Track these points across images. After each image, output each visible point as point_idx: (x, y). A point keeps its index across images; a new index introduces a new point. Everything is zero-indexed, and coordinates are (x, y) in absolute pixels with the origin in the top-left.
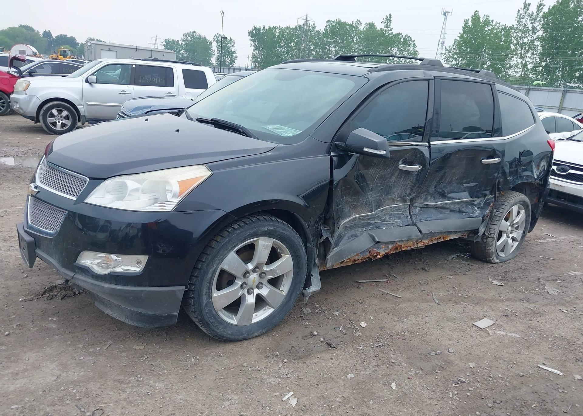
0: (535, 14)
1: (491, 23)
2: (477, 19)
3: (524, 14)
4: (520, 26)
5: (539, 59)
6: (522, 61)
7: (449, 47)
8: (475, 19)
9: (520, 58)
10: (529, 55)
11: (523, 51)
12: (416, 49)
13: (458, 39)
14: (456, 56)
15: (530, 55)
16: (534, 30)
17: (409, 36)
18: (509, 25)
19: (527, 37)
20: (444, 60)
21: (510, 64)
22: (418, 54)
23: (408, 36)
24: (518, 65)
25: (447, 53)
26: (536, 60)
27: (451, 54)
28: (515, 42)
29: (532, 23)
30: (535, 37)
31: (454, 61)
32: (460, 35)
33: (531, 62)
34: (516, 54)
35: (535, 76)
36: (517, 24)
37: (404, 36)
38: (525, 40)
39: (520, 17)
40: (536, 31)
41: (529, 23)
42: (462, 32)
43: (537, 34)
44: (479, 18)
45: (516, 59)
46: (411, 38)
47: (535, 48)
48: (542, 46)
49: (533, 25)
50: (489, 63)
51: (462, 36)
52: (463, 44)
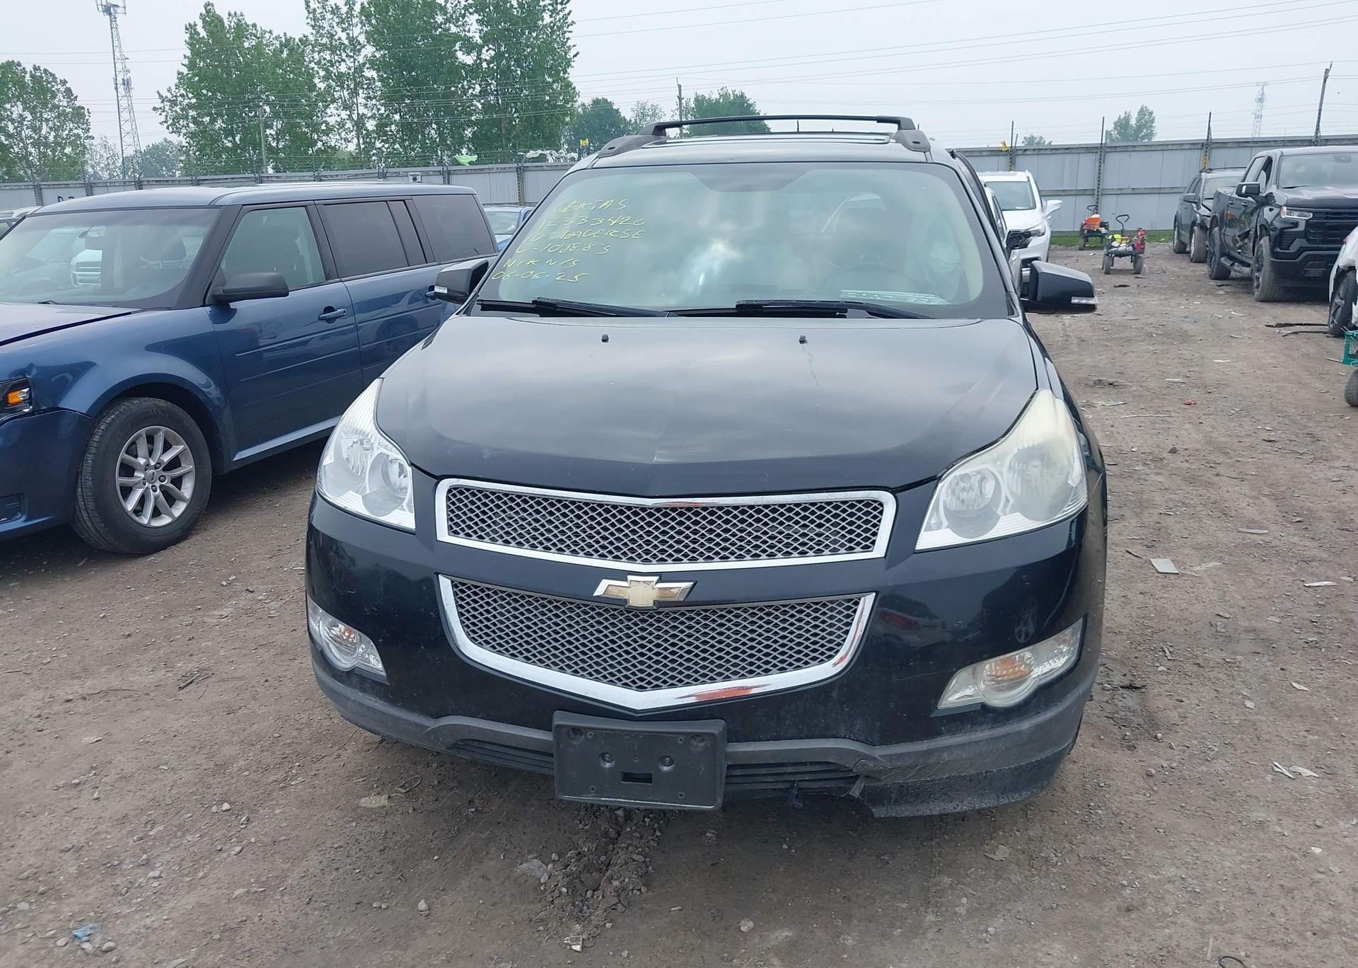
0: (344, 9)
1: (254, 31)
2: (216, 21)
3: (321, 10)
4: (322, 36)
5: (383, 108)
6: (350, 116)
7: (169, 90)
8: (212, 21)
9: (345, 108)
10: (361, 100)
11: (346, 93)
12: (77, 103)
13: (185, 70)
14: (192, 113)
15: (364, 101)
16: (355, 46)
17: (46, 71)
18: (297, 36)
19: (344, 61)
20: (166, 125)
21: (327, 124)
22: (87, 114)
23: (42, 69)
24: (344, 125)
25: (167, 108)
26: (379, 110)
27: (178, 109)
28: (322, 73)
29: (344, 29)
30: (361, 59)
31: (191, 125)
32: (186, 62)
33: (369, 115)
34: (333, 101)
35: (386, 146)
36: (314, 32)
37: (29, 68)
38: (343, 68)
39: (316, 20)
40: (358, 47)
41: (338, 30)
42: (188, 53)
43: (364, 52)
44: (221, 21)
45: (335, 112)
46: (53, 75)
47: (370, 84)
48: (381, 79)
49: (348, 34)
50: (278, 124)
51: (191, 66)
52: (199, 81)
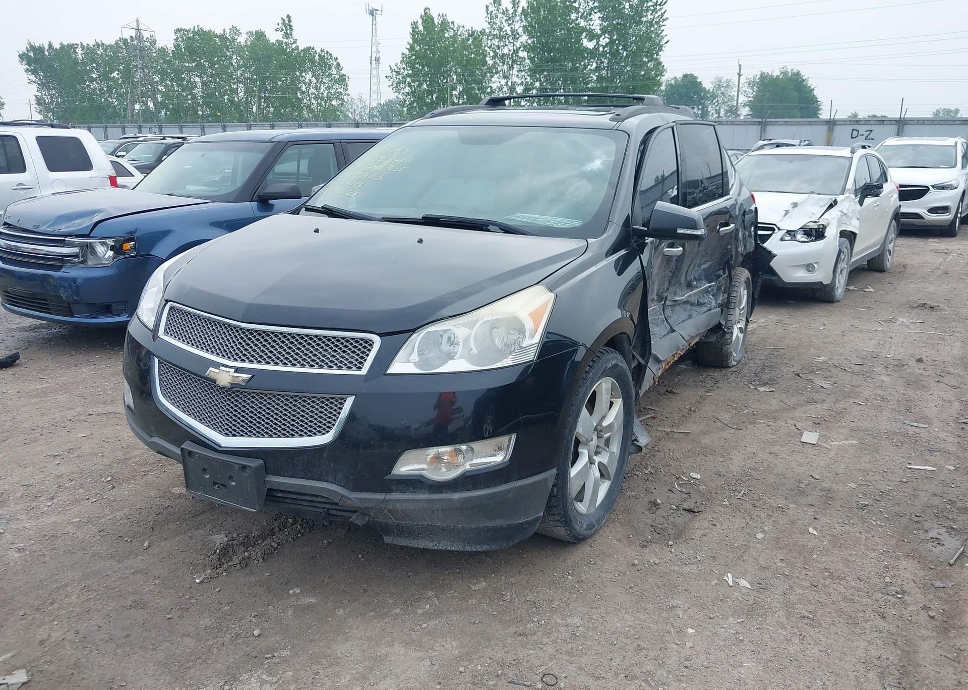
0: (511, 11)
1: (452, 27)
2: (429, 20)
3: (496, 12)
4: (494, 29)
5: (529, 78)
6: (507, 83)
7: (396, 65)
8: (427, 20)
9: (504, 78)
10: (515, 72)
11: (506, 67)
12: (343, 72)
13: (407, 52)
14: (409, 80)
15: (517, 73)
16: (515, 35)
17: (327, 52)
18: (478, 28)
19: (507, 45)
20: (392, 87)
21: (491, 88)
22: (347, 79)
23: (325, 51)
24: (502, 89)
25: (394, 76)
26: (526, 79)
27: (400, 77)
28: (492, 54)
29: (509, 25)
30: (518, 45)
31: (407, 88)
32: (408, 47)
33: (519, 82)
34: (497, 72)
35: (528, 104)
36: (490, 26)
37: (318, 51)
38: (506, 51)
39: (491, 17)
40: (517, 36)
41: (506, 25)
42: (411, 41)
43: (520, 40)
44: (432, 19)
45: (497, 80)
46: (331, 55)
47: (522, 61)
48: (530, 58)
49: (512, 28)
50: (460, 88)
51: (412, 49)
52: (415, 60)
